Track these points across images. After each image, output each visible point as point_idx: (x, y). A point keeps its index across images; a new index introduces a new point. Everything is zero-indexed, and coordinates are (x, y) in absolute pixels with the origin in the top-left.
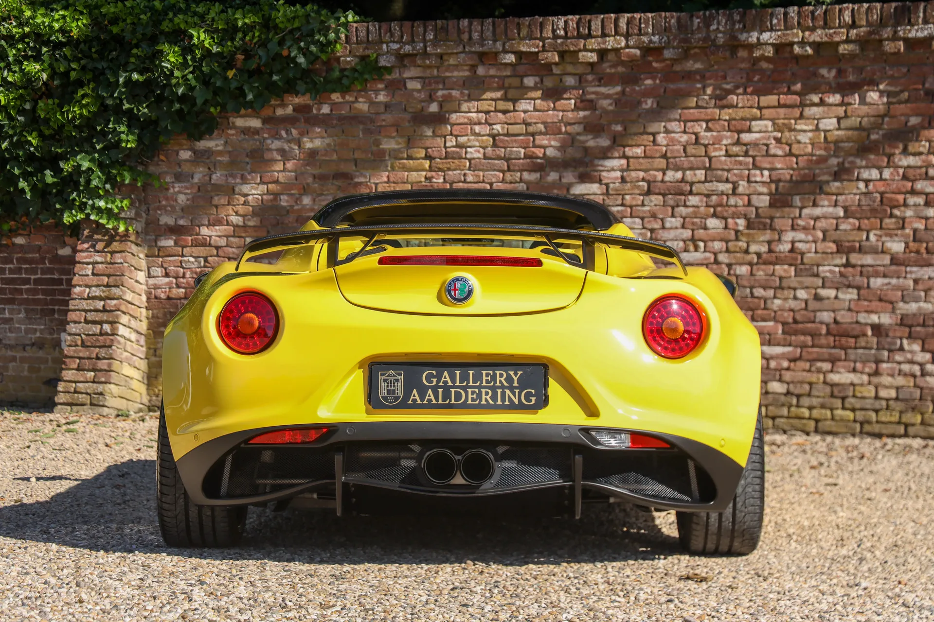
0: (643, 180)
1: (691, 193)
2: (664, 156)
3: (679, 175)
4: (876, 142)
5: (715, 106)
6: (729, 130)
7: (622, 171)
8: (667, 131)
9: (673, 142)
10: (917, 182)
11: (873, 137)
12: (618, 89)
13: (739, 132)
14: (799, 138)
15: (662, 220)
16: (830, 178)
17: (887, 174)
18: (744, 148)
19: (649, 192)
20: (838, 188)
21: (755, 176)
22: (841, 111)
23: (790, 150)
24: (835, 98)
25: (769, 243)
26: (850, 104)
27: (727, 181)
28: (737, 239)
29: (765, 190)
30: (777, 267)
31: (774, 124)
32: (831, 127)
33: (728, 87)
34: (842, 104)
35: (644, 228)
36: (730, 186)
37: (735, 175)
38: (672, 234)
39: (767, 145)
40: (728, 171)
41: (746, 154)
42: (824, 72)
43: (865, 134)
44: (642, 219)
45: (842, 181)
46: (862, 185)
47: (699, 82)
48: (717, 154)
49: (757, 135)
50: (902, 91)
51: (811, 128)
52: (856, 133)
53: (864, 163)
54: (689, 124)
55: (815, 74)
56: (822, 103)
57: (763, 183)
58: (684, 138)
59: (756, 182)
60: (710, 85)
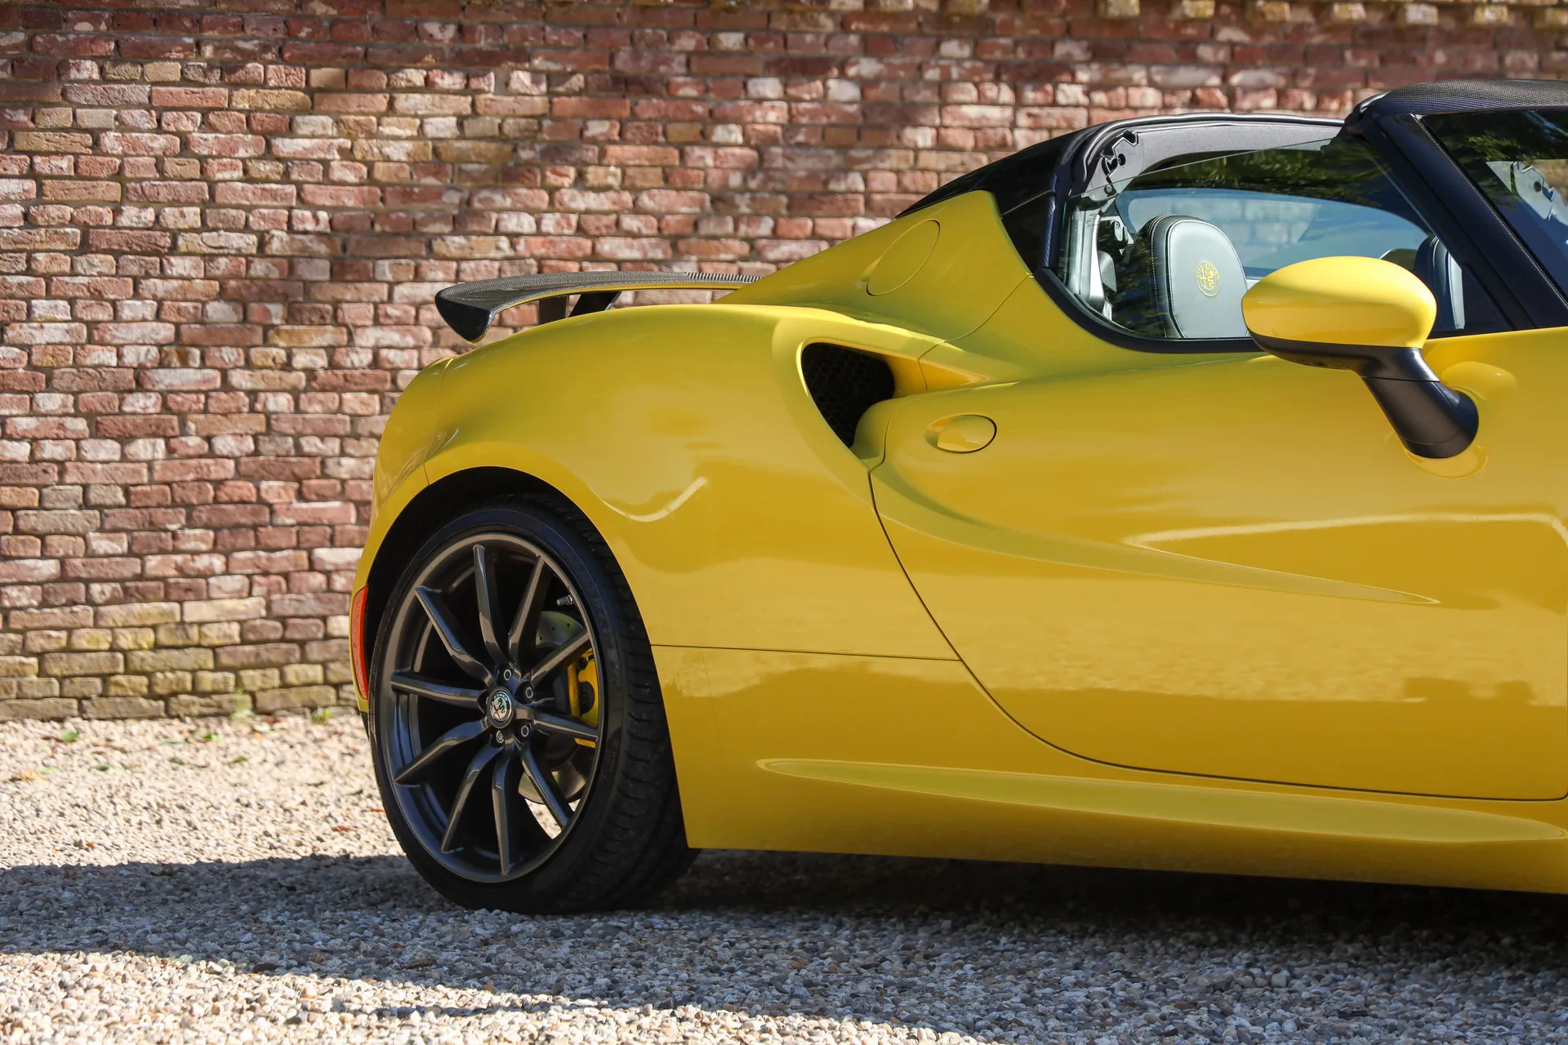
0: (73, 222)
1: (174, 250)
2: (118, 175)
3: (149, 215)
4: (529, 165)
5: (222, 83)
6: (251, 130)
7: (26, 203)
8: (122, 127)
9: (135, 148)
10: (602, 240)
11: (525, 154)
12: (20, 37)
13: (268, 135)
14: (387, 150)
15: (114, 303)
16: (447, 229)
17: (549, 223)
18: (281, 167)
19: (85, 247)
20: (462, 248)
21: (303, 221)
22: (464, 103)
23: (370, 173)
24: (450, 80)
25: (331, 350)
26: (481, 91)
27: (247, 228)
28: (266, 342)
29: (323, 249)
30: (347, 396)
31: (337, 122)
32: (448, 134)
33: (248, 46)
34: (466, 90)
35: (75, 319)
36: (253, 238)
37: (263, 217)
38: (135, 332)
39: (326, 163)
40: (249, 209)
41: (286, 178)
42: (433, 28)
43: (508, 148)
44: (72, 301)
45: (467, 234)
46: (504, 243)
47: (189, 33)
48: (227, 175)
49: (307, 143)
50: (573, 73)
51: (409, 132)
52: (493, 146)
53: (508, 202)
54: (168, 116)
55: (416, 31)
56: (429, 86)
57: (319, 234)
58: (160, 142)
59: (306, 232)
60: (211, 40)
